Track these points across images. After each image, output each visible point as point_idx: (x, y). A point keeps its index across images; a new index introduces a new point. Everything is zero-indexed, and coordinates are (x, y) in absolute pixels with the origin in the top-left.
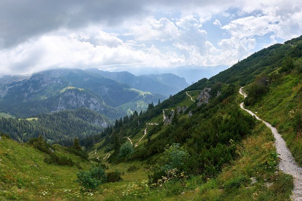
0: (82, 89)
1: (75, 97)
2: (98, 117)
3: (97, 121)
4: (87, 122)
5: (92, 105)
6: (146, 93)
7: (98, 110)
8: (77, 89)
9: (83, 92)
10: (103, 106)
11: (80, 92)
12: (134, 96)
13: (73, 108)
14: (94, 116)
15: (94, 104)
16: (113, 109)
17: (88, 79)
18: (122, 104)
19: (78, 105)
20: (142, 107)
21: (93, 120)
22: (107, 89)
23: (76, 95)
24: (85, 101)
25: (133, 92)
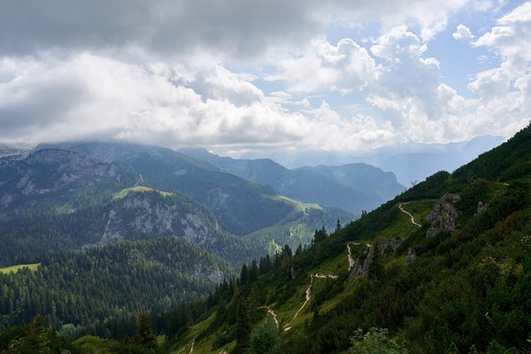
0: (170, 194)
1: (150, 211)
2: (202, 258)
3: (199, 267)
4: (176, 271)
5: (189, 232)
6: (309, 206)
7: (203, 242)
8: (156, 194)
9: (170, 201)
10: (215, 234)
11: (163, 200)
12: (283, 213)
13: (143, 237)
14: (193, 255)
15: (194, 228)
16: (236, 241)
17: (183, 172)
18: (257, 229)
19: (155, 230)
20: (301, 236)
21: (189, 266)
22: (226, 196)
23: (152, 206)
24: (173, 220)
25: (282, 204)
